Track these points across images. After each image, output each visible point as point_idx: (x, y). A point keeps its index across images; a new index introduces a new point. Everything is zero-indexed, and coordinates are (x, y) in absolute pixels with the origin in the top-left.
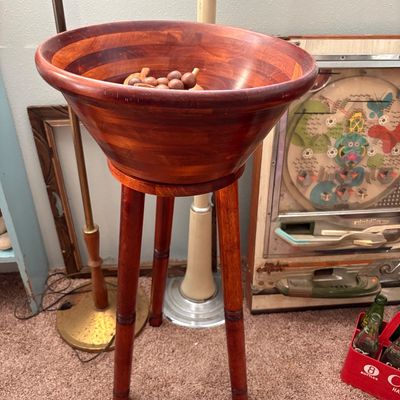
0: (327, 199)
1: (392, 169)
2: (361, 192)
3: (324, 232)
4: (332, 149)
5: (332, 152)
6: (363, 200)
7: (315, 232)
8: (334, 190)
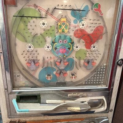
0: (49, 79)
1: (92, 60)
2: (73, 75)
3: (47, 101)
4: (48, 45)
5: (48, 47)
6: (74, 80)
7: (42, 101)
8: (55, 73)
